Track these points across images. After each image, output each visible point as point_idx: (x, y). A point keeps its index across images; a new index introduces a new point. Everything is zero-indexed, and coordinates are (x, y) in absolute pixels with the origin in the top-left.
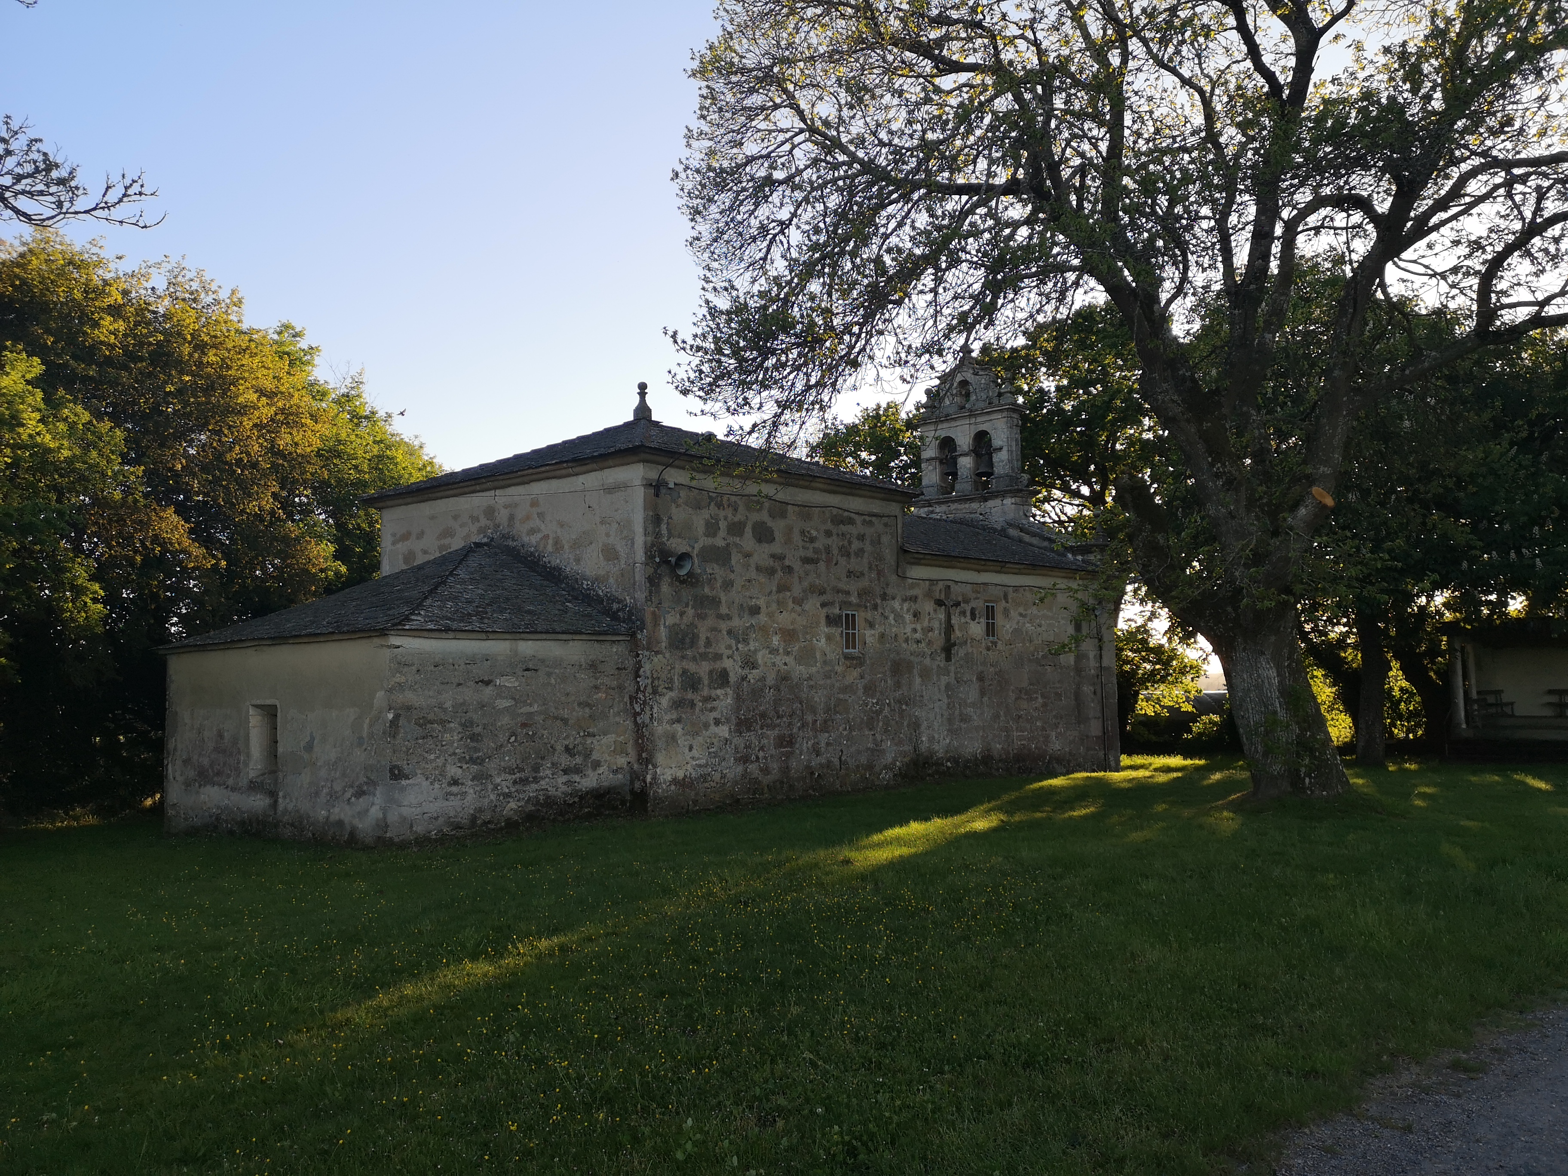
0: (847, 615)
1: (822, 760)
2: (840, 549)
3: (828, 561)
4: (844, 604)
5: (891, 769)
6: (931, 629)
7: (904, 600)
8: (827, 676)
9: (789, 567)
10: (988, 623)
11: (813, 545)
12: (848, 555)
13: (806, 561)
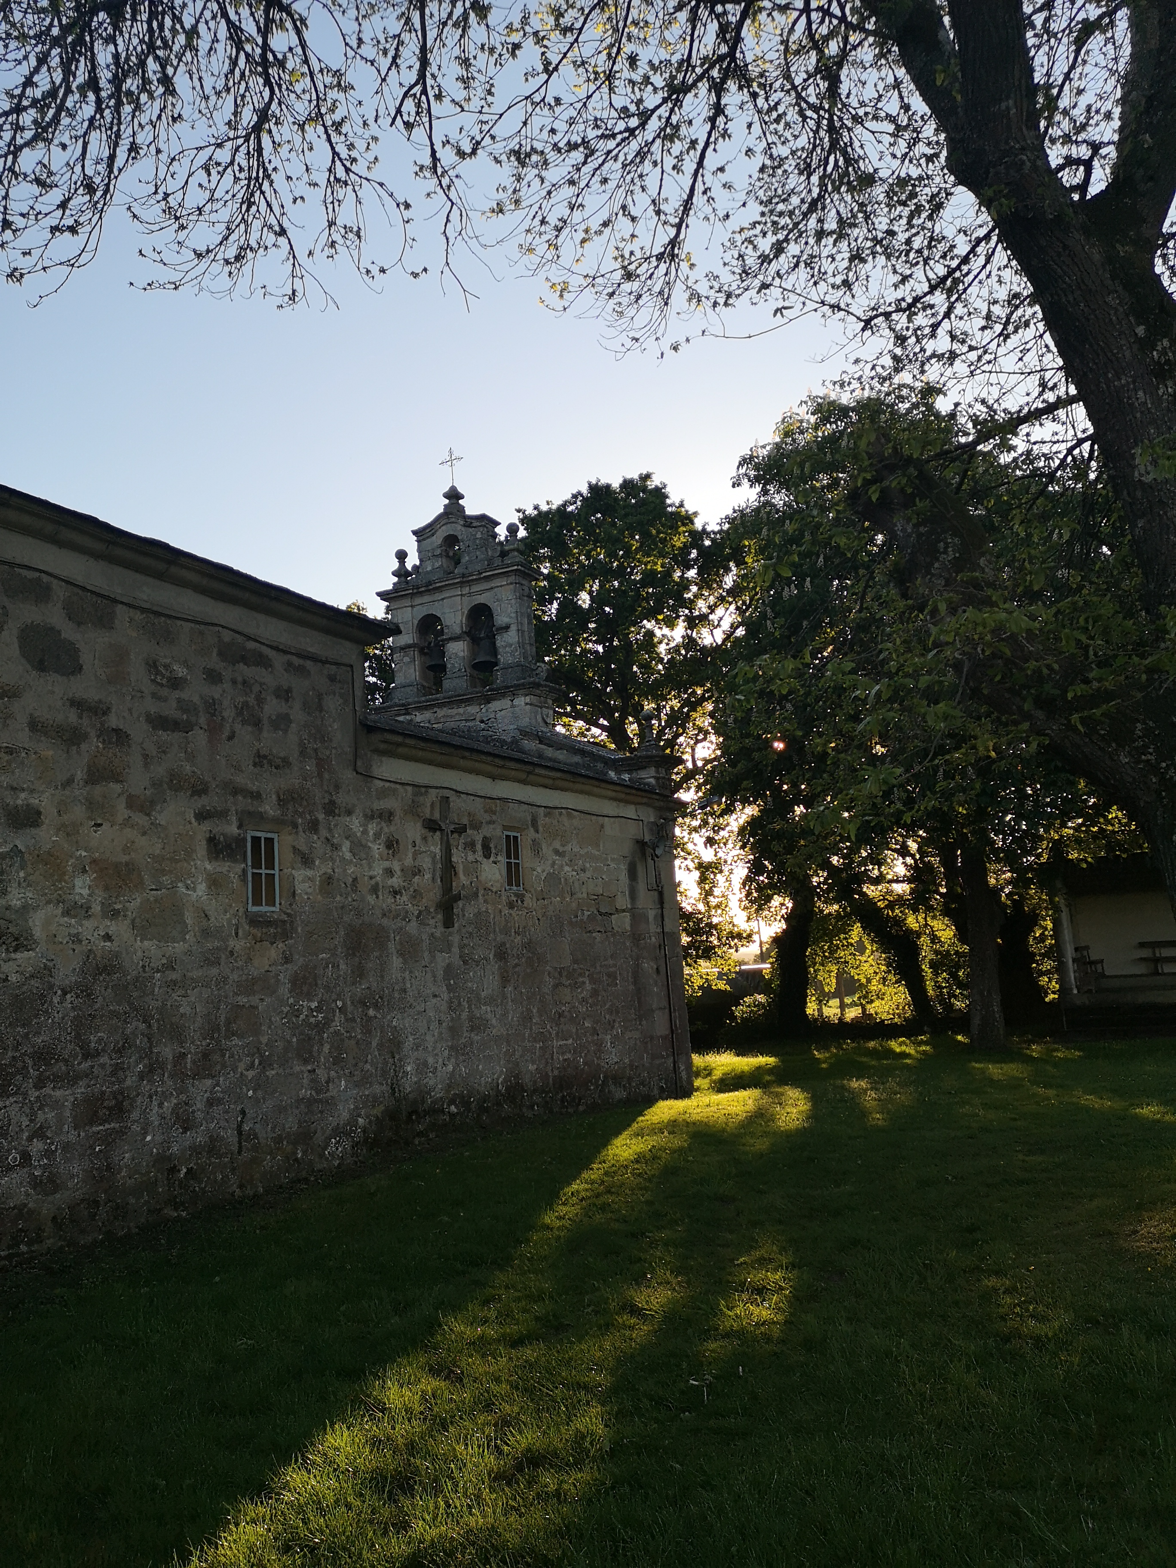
0: (256, 840)
1: (199, 1137)
2: (241, 710)
3: (213, 730)
4: (247, 818)
5: (347, 1134)
6: (417, 871)
7: (370, 816)
8: (212, 961)
9: (117, 731)
10: (509, 864)
11: (177, 694)
12: (257, 723)
13: (160, 723)
